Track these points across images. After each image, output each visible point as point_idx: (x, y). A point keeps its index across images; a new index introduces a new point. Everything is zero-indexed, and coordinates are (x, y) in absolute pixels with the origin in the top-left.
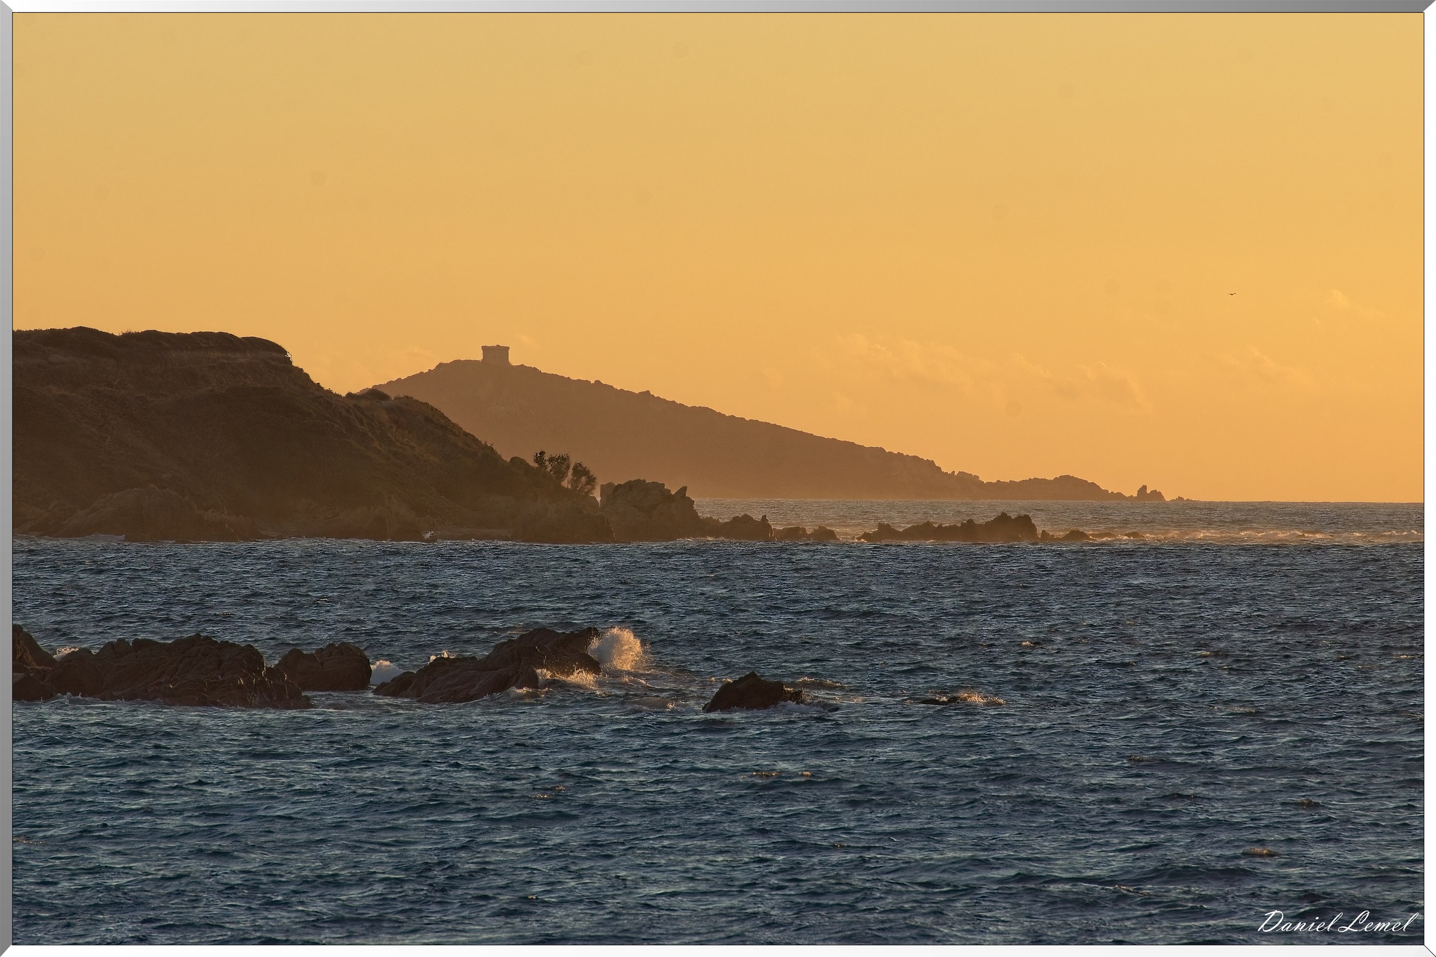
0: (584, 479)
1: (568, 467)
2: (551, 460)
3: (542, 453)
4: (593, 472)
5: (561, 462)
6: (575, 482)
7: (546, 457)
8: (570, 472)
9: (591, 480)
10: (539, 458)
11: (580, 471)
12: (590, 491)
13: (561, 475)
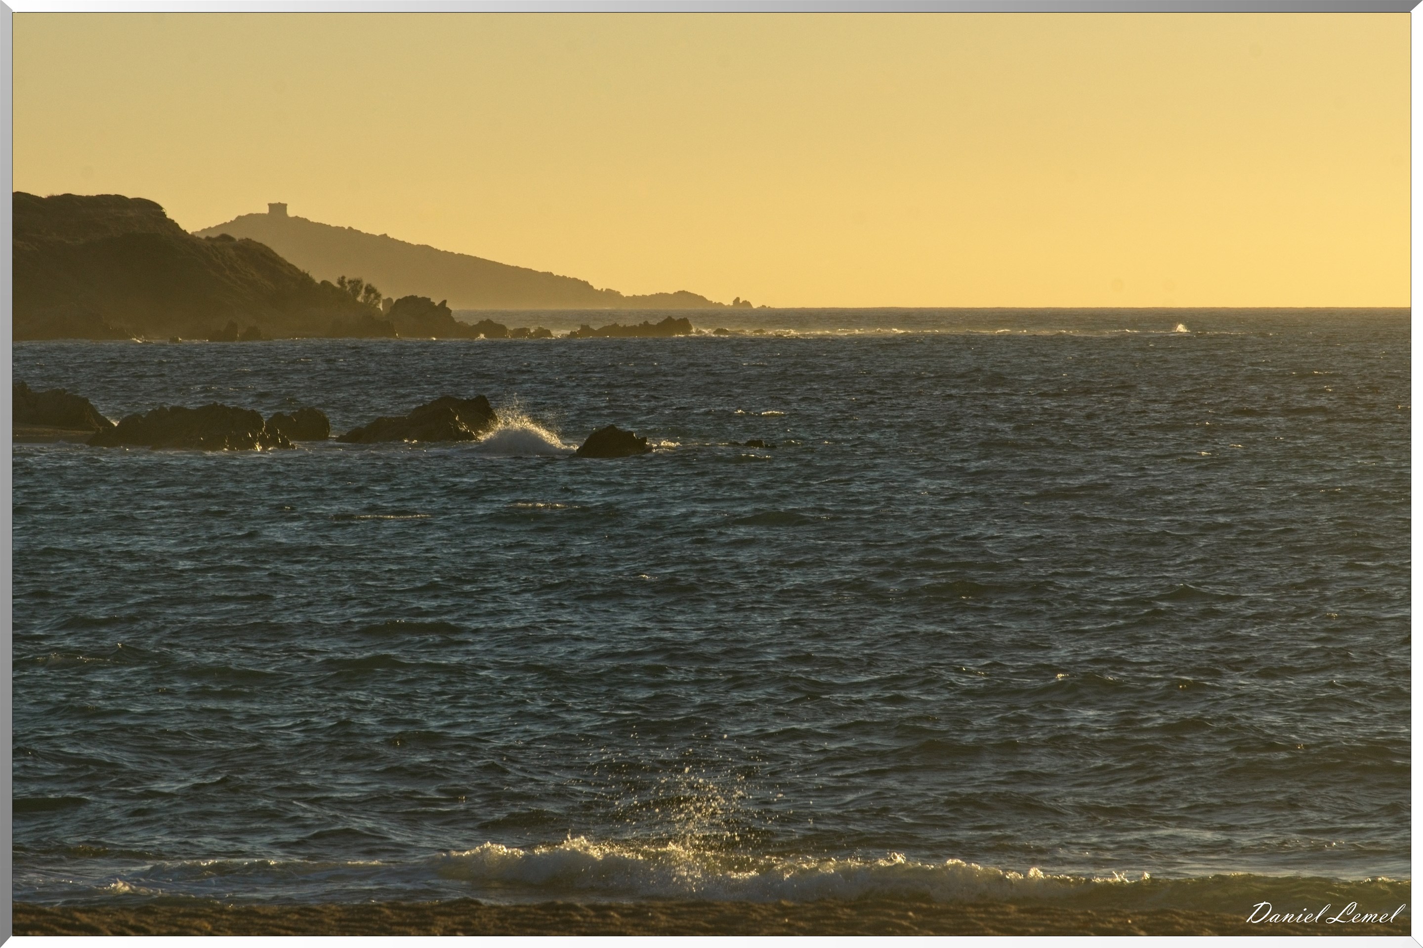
0: (372, 296)
1: (361, 287)
2: (350, 282)
3: (343, 278)
4: (380, 290)
5: (356, 284)
6: (366, 298)
7: (346, 280)
8: (363, 291)
9: (378, 296)
10: (341, 281)
11: (370, 290)
12: (377, 304)
13: (356, 292)
